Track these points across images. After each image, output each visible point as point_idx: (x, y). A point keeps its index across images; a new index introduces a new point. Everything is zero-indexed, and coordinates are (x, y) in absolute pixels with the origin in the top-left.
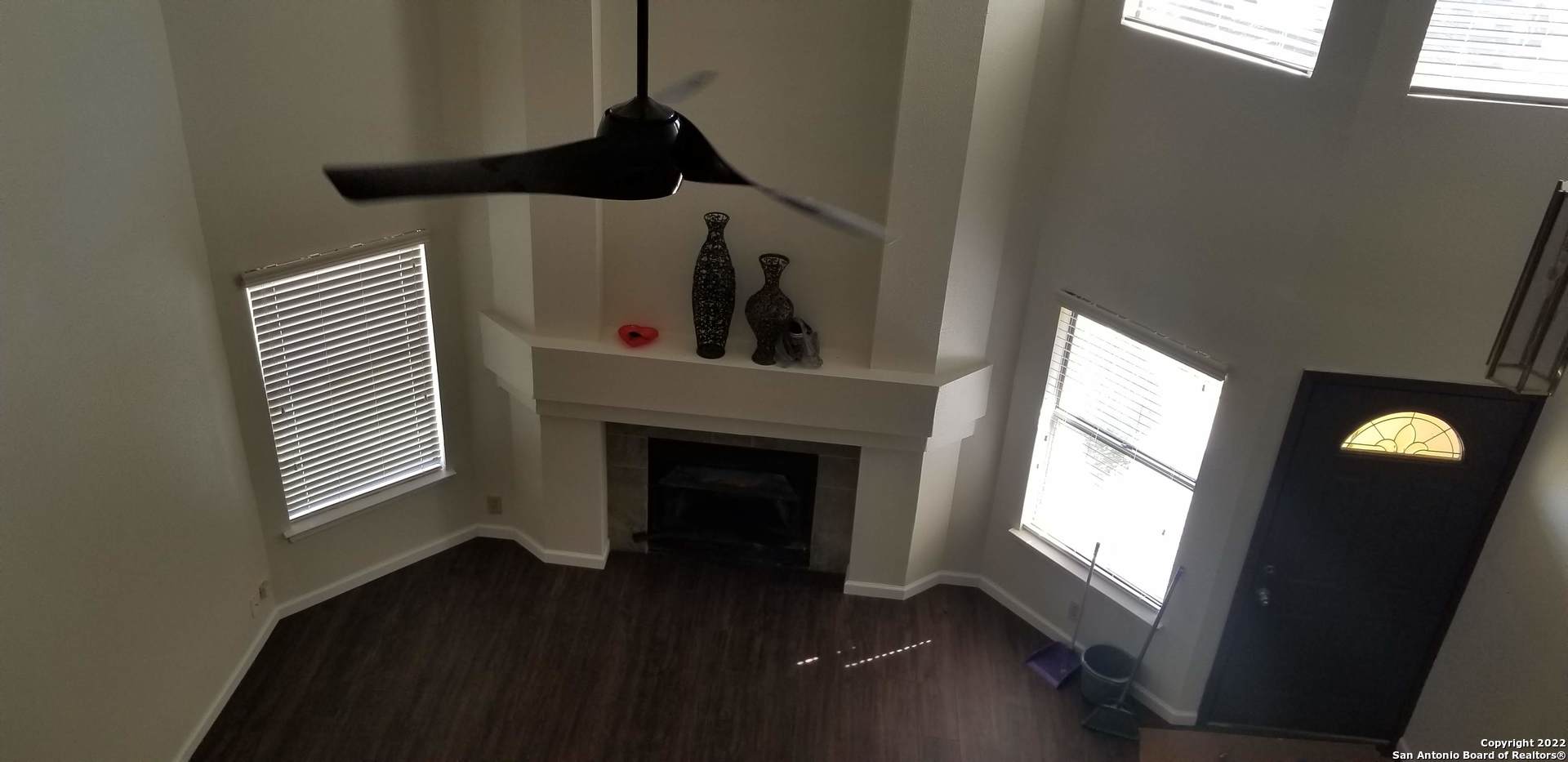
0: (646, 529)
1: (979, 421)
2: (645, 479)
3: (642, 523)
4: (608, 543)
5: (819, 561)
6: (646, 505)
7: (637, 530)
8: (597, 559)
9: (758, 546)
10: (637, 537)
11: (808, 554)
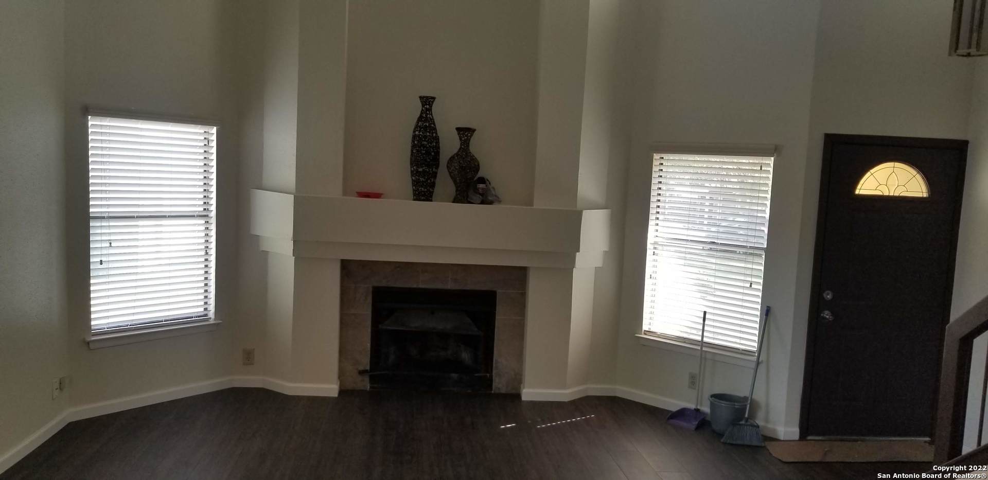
0: (368, 368)
1: (605, 252)
2: (369, 323)
3: (365, 362)
4: (339, 383)
5: (500, 384)
6: (369, 345)
7: (361, 368)
8: (331, 389)
9: (455, 376)
10: (362, 373)
11: (491, 380)
